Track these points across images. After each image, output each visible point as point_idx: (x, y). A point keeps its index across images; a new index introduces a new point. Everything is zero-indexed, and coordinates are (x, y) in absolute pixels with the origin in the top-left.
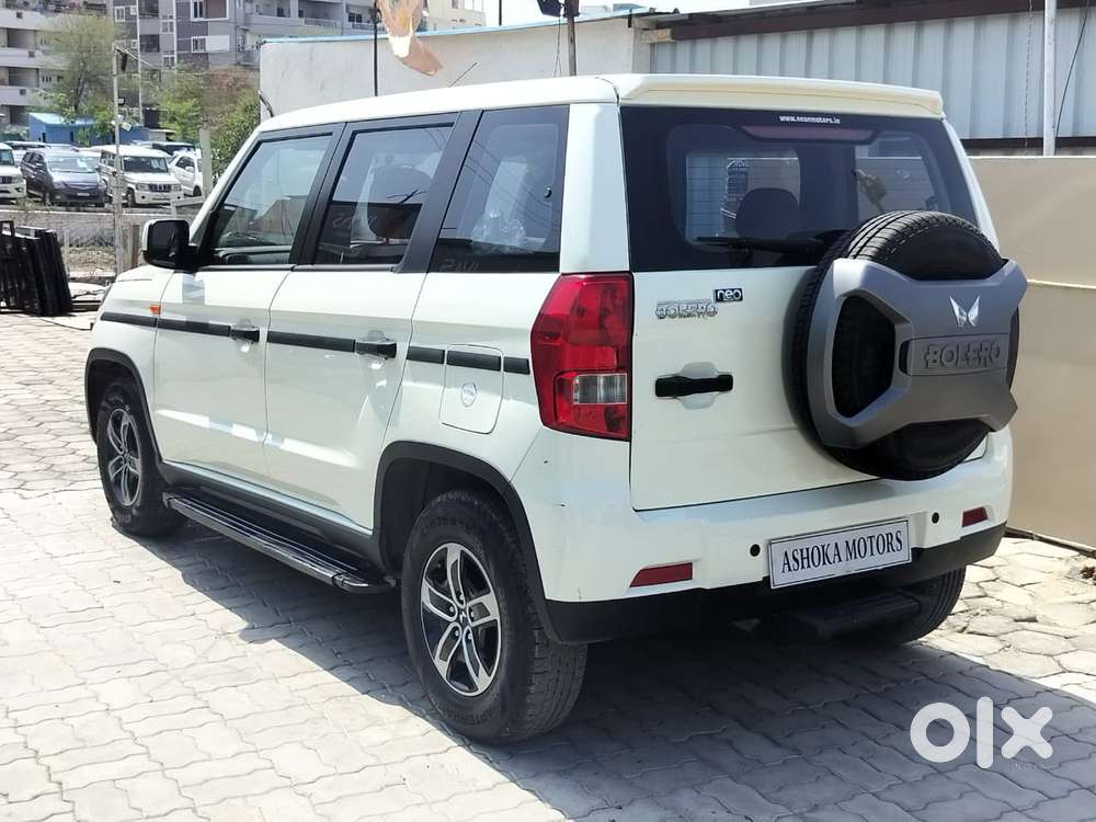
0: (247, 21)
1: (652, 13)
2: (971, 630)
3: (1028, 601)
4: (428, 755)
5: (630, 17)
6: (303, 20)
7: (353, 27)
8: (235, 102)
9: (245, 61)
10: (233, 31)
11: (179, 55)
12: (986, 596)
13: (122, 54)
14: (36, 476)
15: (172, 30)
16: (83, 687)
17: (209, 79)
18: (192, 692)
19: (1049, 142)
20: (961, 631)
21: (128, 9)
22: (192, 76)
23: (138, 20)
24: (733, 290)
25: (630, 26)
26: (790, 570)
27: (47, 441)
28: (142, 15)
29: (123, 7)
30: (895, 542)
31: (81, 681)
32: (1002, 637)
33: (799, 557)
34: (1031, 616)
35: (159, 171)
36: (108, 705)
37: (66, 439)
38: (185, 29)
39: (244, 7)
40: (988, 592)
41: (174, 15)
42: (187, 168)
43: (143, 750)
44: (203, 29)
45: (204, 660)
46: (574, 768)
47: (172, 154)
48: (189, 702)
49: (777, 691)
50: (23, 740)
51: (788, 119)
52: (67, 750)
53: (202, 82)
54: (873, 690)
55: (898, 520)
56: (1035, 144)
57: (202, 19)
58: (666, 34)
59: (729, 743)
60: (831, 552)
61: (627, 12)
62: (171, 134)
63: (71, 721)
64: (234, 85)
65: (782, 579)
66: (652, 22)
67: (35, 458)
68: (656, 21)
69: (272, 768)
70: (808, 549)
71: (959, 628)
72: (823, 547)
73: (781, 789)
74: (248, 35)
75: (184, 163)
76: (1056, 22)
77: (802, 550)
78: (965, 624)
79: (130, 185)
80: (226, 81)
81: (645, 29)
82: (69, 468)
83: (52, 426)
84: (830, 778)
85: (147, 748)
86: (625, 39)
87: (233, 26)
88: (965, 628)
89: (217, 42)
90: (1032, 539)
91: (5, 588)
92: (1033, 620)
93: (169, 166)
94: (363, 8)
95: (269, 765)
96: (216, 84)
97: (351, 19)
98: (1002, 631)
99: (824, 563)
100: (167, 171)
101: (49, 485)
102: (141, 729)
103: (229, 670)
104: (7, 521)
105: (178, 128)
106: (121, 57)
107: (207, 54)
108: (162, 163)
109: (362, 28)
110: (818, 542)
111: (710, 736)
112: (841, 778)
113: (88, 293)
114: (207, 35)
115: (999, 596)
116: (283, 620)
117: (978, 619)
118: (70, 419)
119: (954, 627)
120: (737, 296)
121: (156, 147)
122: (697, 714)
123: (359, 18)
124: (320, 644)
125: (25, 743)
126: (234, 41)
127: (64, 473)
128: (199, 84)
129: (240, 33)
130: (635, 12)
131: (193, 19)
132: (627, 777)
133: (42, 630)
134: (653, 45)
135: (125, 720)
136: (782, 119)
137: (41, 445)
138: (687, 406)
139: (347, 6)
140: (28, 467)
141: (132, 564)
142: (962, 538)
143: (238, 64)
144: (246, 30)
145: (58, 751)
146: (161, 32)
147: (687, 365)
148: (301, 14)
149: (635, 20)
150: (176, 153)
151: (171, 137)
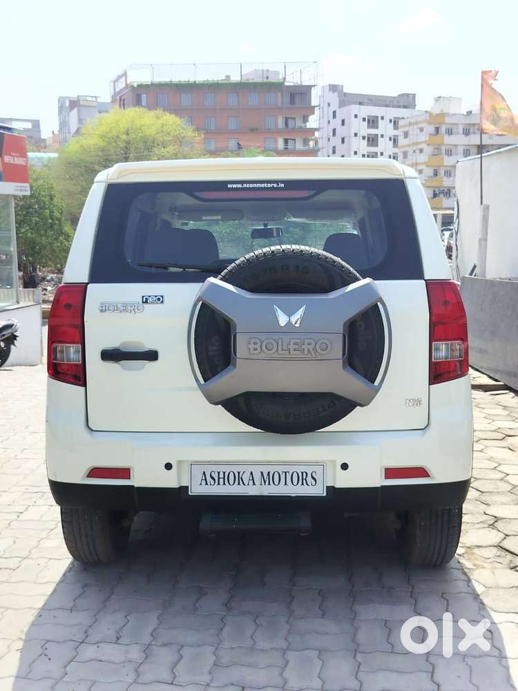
24: (156, 296)
26: (207, 484)
30: (309, 479)
33: (216, 477)
51: (235, 186)
55: (316, 464)
60: (246, 478)
65: (197, 489)
70: (224, 473)
72: (239, 473)
77: (219, 473)
99: (239, 484)
110: (236, 469)
120: (160, 299)
136: (229, 186)
138: (124, 368)
142: (382, 486)
147: (125, 342)
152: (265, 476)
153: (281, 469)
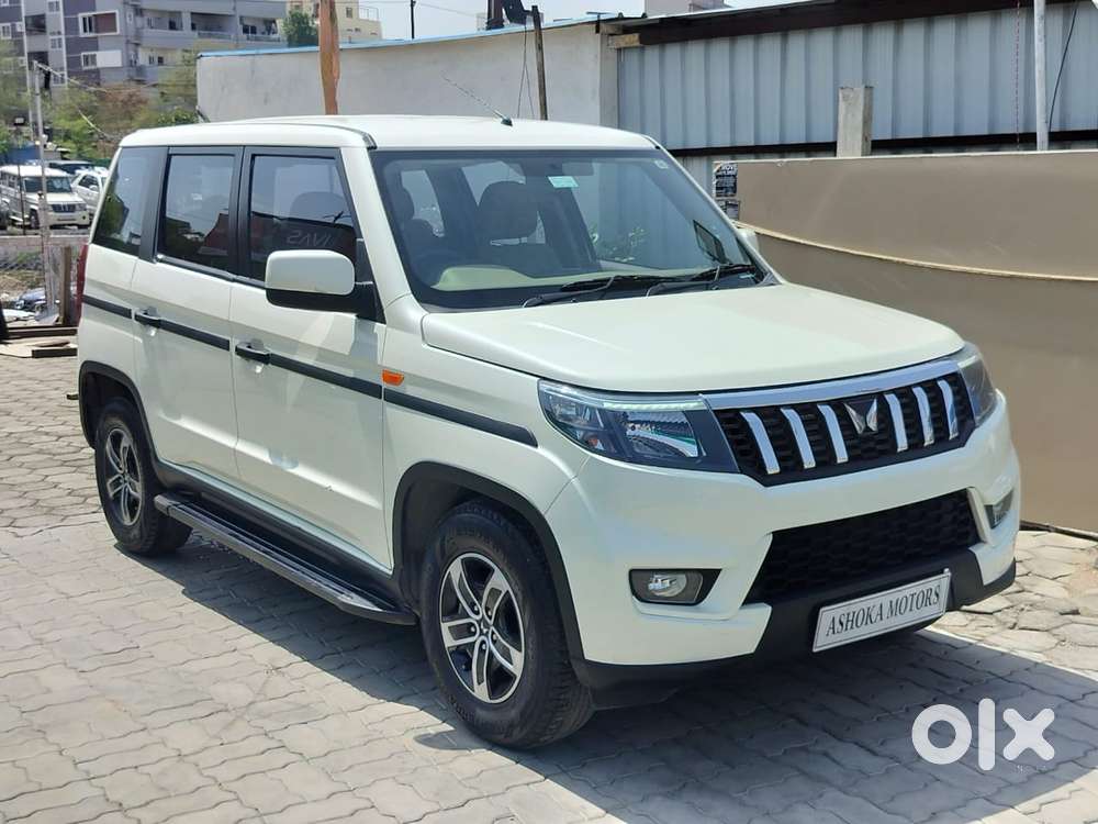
0: (138, 35)
1: (621, 18)
2: (1023, 626)
3: (1065, 594)
4: (528, 784)
5: (598, 23)
6: (196, 33)
7: (248, 39)
8: (131, 118)
9: (138, 75)
10: (124, 46)
11: (69, 72)
12: (1023, 591)
13: (44, 71)
14: (24, 513)
15: (60, 46)
16: (145, 733)
17: (102, 97)
18: (262, 731)
19: (1042, 136)
20: (1012, 628)
21: (14, 26)
22: (84, 94)
23: (25, 37)
25: (597, 31)
27: (24, 475)
28: (29, 32)
29: (9, 24)
31: (142, 727)
32: (1056, 631)
34: (1074, 608)
35: (61, 190)
36: (179, 750)
37: (45, 472)
38: (74, 45)
39: (135, 22)
40: (1026, 587)
41: (63, 31)
42: (92, 187)
43: (232, 796)
44: (93, 45)
45: (262, 697)
46: (680, 789)
47: (73, 173)
48: (265, 744)
49: (855, 698)
50: (101, 792)
52: (152, 801)
53: (94, 98)
54: (949, 692)
56: (1028, 140)
57: (92, 35)
58: (634, 39)
59: (826, 754)
61: (594, 18)
62: (67, 152)
63: (146, 769)
64: (129, 100)
66: (618, 27)
67: (17, 494)
68: (622, 26)
69: (373, 807)
71: (1010, 625)
73: (892, 799)
74: (140, 50)
75: (87, 182)
76: (1044, 18)
78: (1014, 621)
79: (33, 207)
80: (121, 98)
81: (612, 35)
82: (58, 502)
83: (21, 459)
84: (938, 784)
85: (235, 793)
86: (592, 45)
87: (124, 39)
88: (1015, 624)
89: (108, 58)
90: (1049, 531)
91: (29, 632)
92: (1076, 612)
93: (72, 186)
94: (259, 19)
95: (369, 805)
96: (111, 101)
97: (245, 30)
98: (1053, 625)
100: (70, 191)
101: (41, 520)
102: (223, 773)
103: (291, 706)
104: (7, 561)
105: (74, 145)
106: (43, 75)
107: (97, 71)
108: (65, 182)
109: (257, 39)
111: (804, 749)
112: (950, 785)
113: (18, 319)
114: (97, 49)
115: (1037, 590)
116: (330, 651)
117: (1025, 614)
118: (40, 452)
119: (1005, 623)
121: (53, 166)
122: (783, 726)
123: (254, 30)
124: (377, 674)
125: (105, 795)
126: (126, 56)
127: (53, 508)
128: (91, 101)
129: (131, 47)
130: (602, 17)
131: (82, 34)
132: (735, 795)
133: (83, 675)
134: (619, 50)
135: (202, 765)
137: (19, 480)
139: (241, 18)
140: (12, 504)
141: (154, 600)
143: (131, 79)
144: (137, 45)
145: (143, 803)
146: (50, 49)
148: (193, 27)
149: (602, 25)
150: (78, 171)
151: (66, 156)
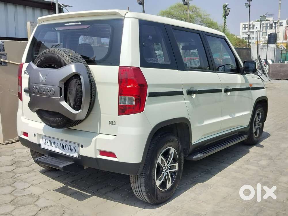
26: (46, 144)
30: (74, 149)
55: (77, 143)
65: (43, 146)
99: (54, 146)
136: (65, 24)
152: (62, 145)
153: (66, 143)
